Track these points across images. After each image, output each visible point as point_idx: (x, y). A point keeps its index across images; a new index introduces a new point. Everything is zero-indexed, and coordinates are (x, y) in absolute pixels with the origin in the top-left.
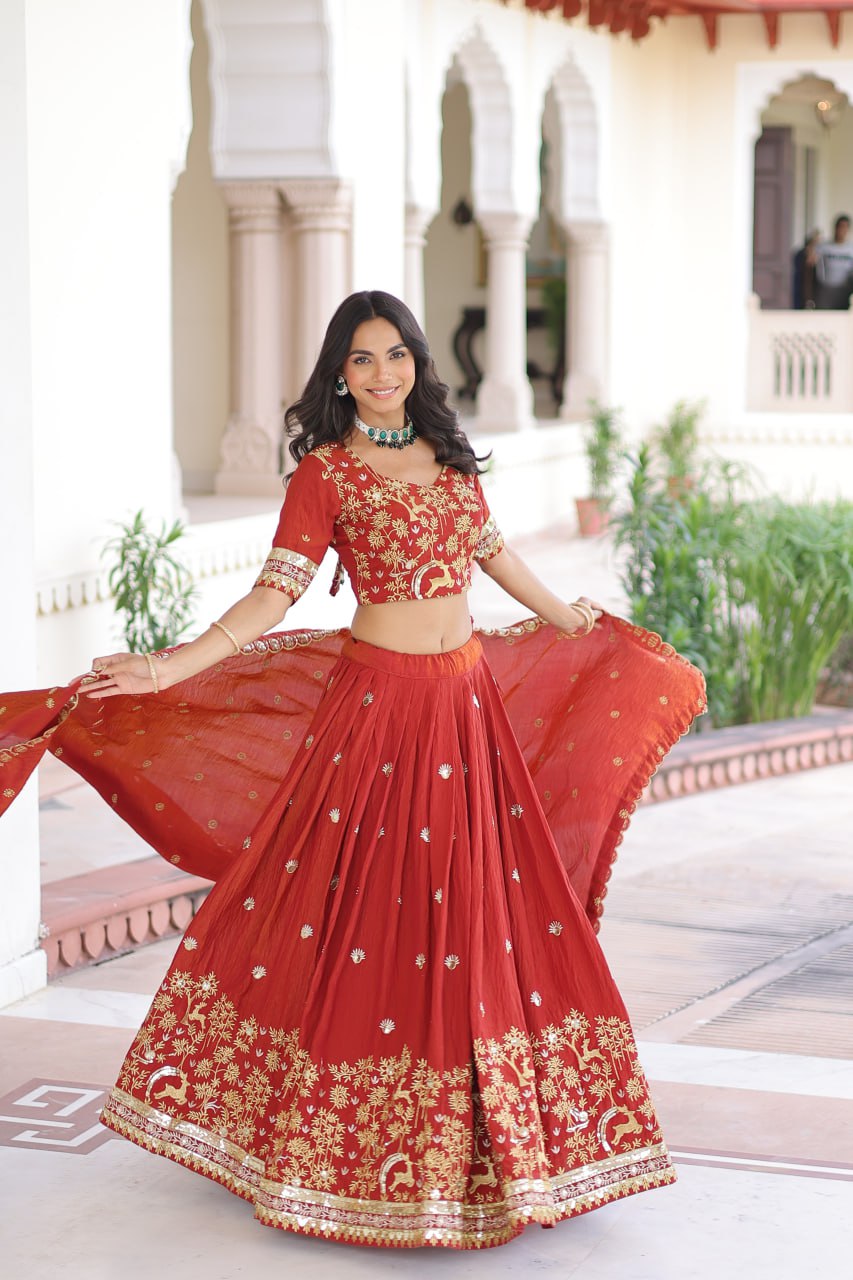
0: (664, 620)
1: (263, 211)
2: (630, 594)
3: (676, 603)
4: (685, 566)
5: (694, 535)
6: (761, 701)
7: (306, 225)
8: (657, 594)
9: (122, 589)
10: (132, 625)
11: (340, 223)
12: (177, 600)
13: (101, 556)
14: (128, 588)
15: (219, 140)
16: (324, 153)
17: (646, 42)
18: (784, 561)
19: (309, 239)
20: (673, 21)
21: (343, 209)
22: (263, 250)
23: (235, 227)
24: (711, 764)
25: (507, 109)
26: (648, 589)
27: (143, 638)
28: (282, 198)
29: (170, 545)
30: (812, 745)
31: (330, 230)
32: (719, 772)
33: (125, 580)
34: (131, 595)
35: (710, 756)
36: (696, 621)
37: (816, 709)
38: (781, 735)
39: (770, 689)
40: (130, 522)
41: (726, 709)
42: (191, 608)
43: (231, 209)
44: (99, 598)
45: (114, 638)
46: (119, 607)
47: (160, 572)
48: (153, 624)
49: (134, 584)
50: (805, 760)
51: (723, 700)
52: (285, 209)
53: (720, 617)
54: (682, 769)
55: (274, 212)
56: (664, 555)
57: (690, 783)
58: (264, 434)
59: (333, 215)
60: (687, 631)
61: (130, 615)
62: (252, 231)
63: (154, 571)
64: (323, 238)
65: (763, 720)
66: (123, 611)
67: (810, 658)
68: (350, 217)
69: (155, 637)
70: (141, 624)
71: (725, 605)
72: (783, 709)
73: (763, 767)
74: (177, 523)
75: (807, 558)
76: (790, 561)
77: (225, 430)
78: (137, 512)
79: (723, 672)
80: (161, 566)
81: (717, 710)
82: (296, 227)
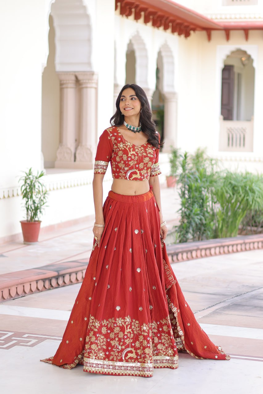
0: (191, 206)
1: (70, 82)
2: (181, 197)
3: (195, 200)
4: (198, 190)
5: (201, 180)
6: (221, 233)
7: (84, 86)
8: (190, 198)
9: (25, 192)
10: (28, 203)
11: (94, 85)
12: (41, 196)
13: (19, 182)
14: (27, 191)
15: (57, 59)
16: (89, 64)
17: (189, 38)
18: (229, 189)
19: (85, 90)
20: (197, 32)
21: (95, 81)
22: (70, 94)
23: (62, 86)
24: (206, 249)
25: (146, 57)
26: (187, 196)
27: (31, 206)
28: (76, 77)
29: (39, 178)
30: (237, 245)
31: (91, 87)
32: (208, 252)
33: (26, 189)
34: (27, 194)
35: (205, 247)
36: (202, 206)
37: (238, 236)
38: (227, 242)
39: (224, 229)
40: (28, 172)
41: (211, 234)
42: (46, 198)
43: (61, 81)
44: (18, 195)
45: (22, 207)
46: (24, 198)
47: (37, 187)
48: (34, 202)
50: (235, 249)
51: (209, 231)
52: (77, 81)
53: (209, 206)
54: (196, 250)
55: (74, 82)
56: (192, 186)
57: (199, 255)
58: (70, 150)
59: (92, 83)
60: (199, 209)
61: (27, 200)
62: (67, 88)
63: (35, 186)
64: (89, 90)
65: (222, 237)
66: (25, 198)
67: (237, 219)
68: (97, 84)
69: (35, 207)
70: (30, 202)
71: (211, 202)
72: (228, 235)
73: (222, 251)
74: (42, 172)
75: (236, 188)
76: (230, 189)
77: (58, 148)
78: (30, 168)
79: (210, 223)
80: (37, 185)
81: (208, 234)
82: (81, 86)
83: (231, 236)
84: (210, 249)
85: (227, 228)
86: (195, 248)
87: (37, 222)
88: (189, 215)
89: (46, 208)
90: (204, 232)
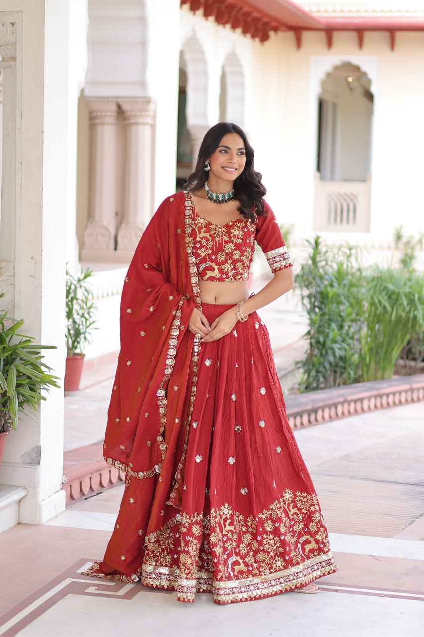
0: (326, 326)
1: (109, 114)
2: (309, 313)
5: (338, 284)
6: (368, 372)
7: (132, 121)
11: (149, 121)
16: (143, 84)
17: (267, 44)
18: (383, 297)
19: (133, 128)
20: (280, 34)
21: (151, 113)
22: (108, 134)
23: (93, 122)
24: (356, 401)
25: (205, 73)
28: (119, 106)
30: (400, 393)
31: (144, 124)
32: (359, 405)
35: (355, 397)
36: (341, 327)
37: (395, 377)
39: (373, 364)
42: (92, 314)
43: (91, 113)
48: (74, 322)
50: (397, 401)
51: (352, 369)
52: (121, 112)
54: (343, 403)
55: (115, 114)
57: (346, 411)
58: (108, 230)
59: (147, 116)
60: (337, 332)
62: (103, 124)
64: (141, 128)
68: (154, 118)
72: (379, 374)
73: (378, 404)
75: (394, 296)
76: (386, 298)
77: (86, 227)
79: (352, 356)
81: (349, 374)
82: (126, 122)
83: (383, 378)
84: (362, 400)
85: (377, 363)
86: (342, 399)
87: (78, 356)
88: (324, 343)
90: (343, 371)
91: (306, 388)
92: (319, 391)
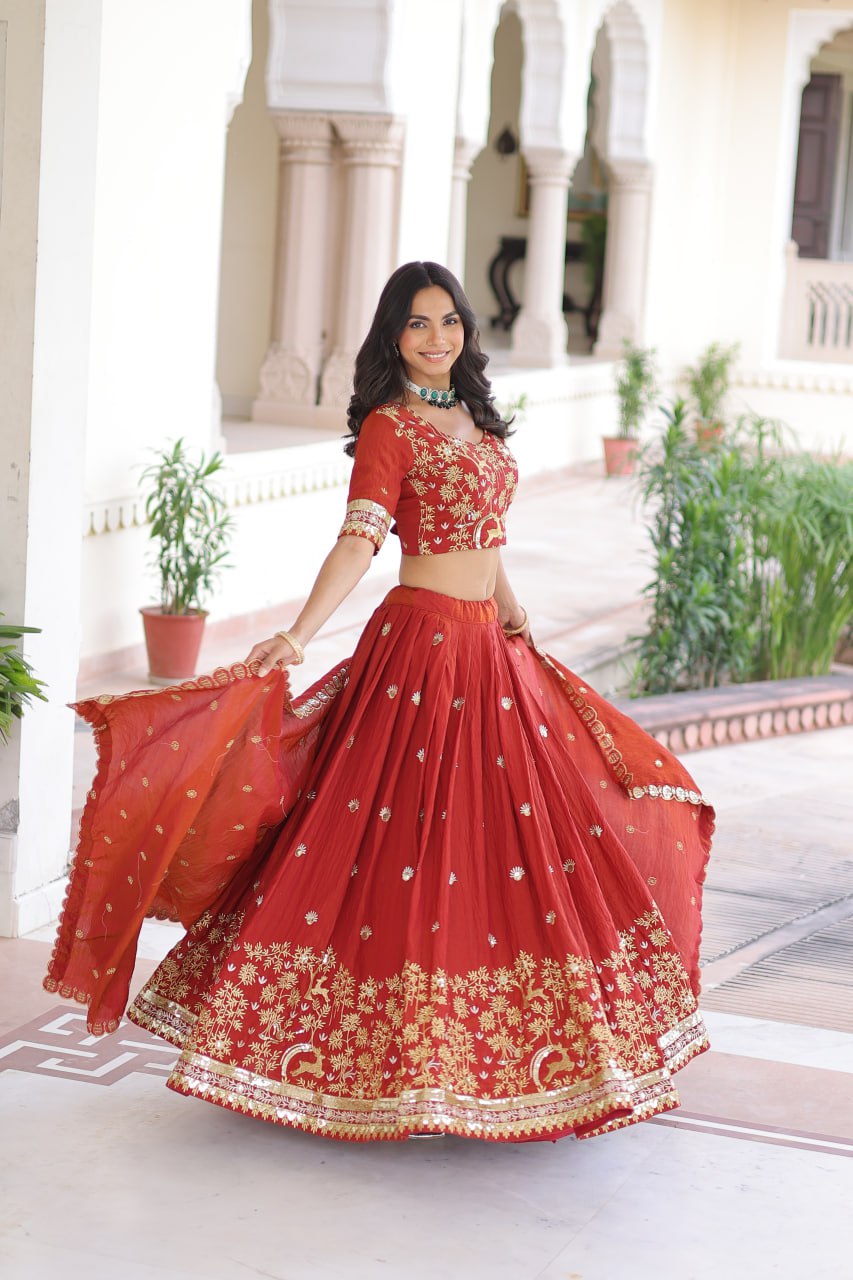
0: (689, 573)
1: (314, 143)
2: (657, 545)
3: (703, 558)
4: (714, 522)
5: (724, 491)
6: (780, 659)
7: (357, 160)
8: (684, 550)
9: (158, 516)
10: (166, 553)
11: (390, 159)
12: (212, 530)
13: (140, 483)
14: (165, 515)
15: (275, 70)
16: (378, 89)
18: (811, 522)
19: (359, 173)
21: (393, 145)
22: (312, 183)
23: (286, 157)
24: (729, 720)
25: (559, 46)
26: (675, 541)
27: (177, 565)
28: (334, 130)
29: (207, 477)
30: (829, 705)
31: (380, 166)
32: (735, 728)
33: (162, 507)
34: (167, 524)
35: (728, 711)
36: (722, 575)
37: (835, 667)
38: (799, 693)
39: (790, 648)
40: (170, 450)
41: (745, 664)
42: (225, 538)
43: (282, 140)
44: (135, 522)
45: (149, 565)
46: (154, 534)
47: (196, 502)
48: (187, 552)
49: (171, 513)
50: (821, 720)
51: (742, 655)
52: (337, 141)
53: (745, 574)
54: (699, 723)
55: (326, 145)
56: (693, 509)
57: (706, 738)
58: (304, 365)
59: (385, 151)
60: (712, 586)
61: (165, 543)
62: (303, 162)
63: (191, 501)
64: (373, 172)
65: (782, 677)
66: (158, 538)
67: (831, 618)
68: (400, 154)
69: (189, 566)
70: (175, 552)
71: (750, 563)
72: (801, 667)
73: (780, 725)
74: (217, 455)
75: (834, 519)
76: (817, 522)
77: (265, 358)
78: (176, 441)
79: (744, 628)
80: (198, 497)
81: (737, 665)
82: (347, 161)
83: (809, 673)
84: (742, 718)
85: (799, 645)
86: (696, 716)
87: (193, 617)
88: (681, 604)
89: (224, 571)
90: (726, 656)
91: (646, 688)
92: (670, 696)
